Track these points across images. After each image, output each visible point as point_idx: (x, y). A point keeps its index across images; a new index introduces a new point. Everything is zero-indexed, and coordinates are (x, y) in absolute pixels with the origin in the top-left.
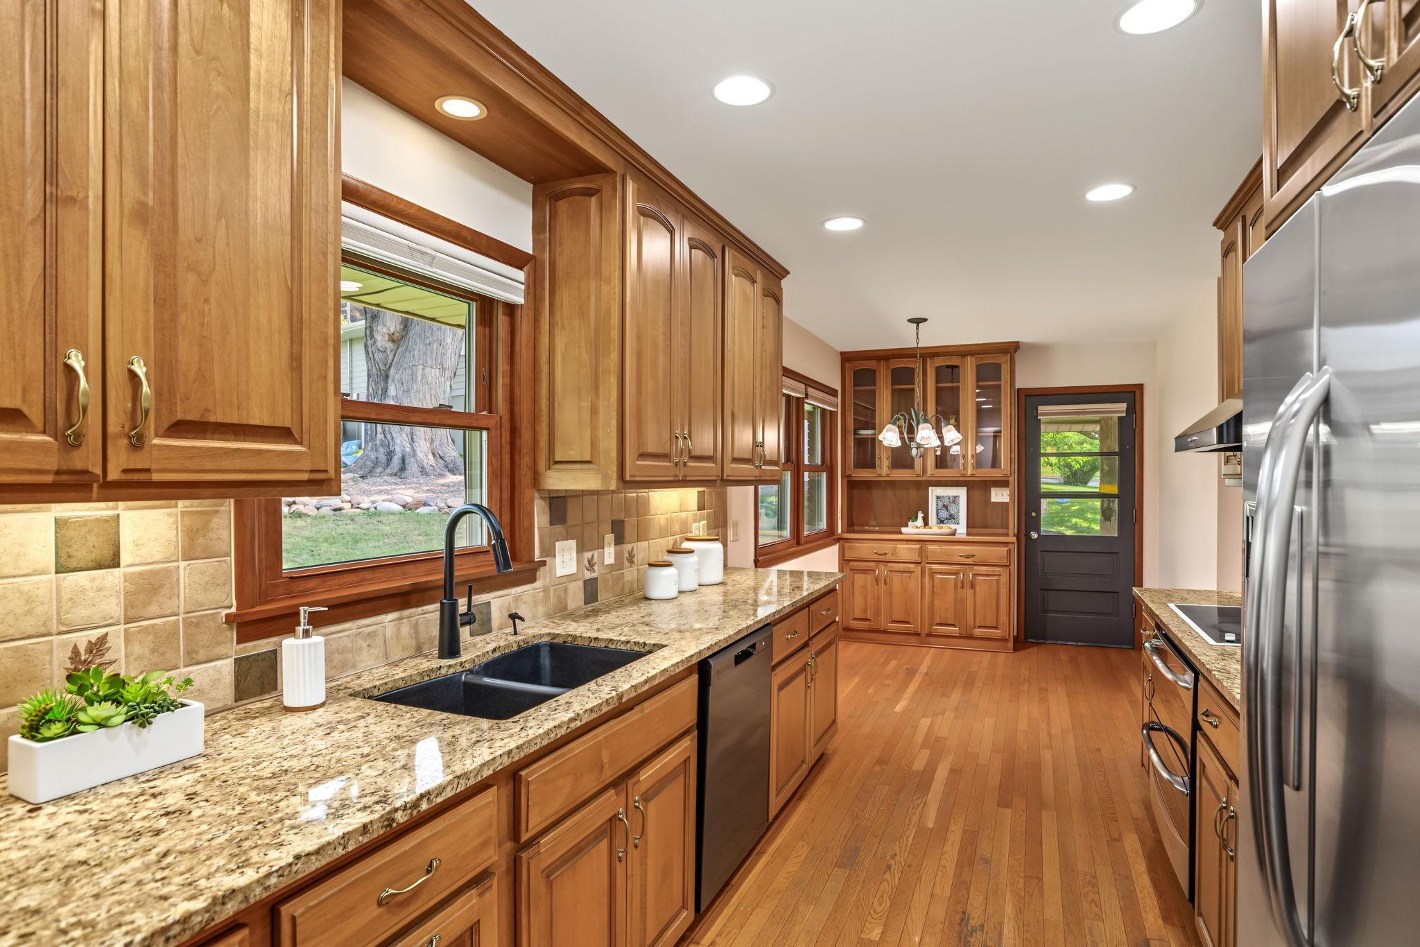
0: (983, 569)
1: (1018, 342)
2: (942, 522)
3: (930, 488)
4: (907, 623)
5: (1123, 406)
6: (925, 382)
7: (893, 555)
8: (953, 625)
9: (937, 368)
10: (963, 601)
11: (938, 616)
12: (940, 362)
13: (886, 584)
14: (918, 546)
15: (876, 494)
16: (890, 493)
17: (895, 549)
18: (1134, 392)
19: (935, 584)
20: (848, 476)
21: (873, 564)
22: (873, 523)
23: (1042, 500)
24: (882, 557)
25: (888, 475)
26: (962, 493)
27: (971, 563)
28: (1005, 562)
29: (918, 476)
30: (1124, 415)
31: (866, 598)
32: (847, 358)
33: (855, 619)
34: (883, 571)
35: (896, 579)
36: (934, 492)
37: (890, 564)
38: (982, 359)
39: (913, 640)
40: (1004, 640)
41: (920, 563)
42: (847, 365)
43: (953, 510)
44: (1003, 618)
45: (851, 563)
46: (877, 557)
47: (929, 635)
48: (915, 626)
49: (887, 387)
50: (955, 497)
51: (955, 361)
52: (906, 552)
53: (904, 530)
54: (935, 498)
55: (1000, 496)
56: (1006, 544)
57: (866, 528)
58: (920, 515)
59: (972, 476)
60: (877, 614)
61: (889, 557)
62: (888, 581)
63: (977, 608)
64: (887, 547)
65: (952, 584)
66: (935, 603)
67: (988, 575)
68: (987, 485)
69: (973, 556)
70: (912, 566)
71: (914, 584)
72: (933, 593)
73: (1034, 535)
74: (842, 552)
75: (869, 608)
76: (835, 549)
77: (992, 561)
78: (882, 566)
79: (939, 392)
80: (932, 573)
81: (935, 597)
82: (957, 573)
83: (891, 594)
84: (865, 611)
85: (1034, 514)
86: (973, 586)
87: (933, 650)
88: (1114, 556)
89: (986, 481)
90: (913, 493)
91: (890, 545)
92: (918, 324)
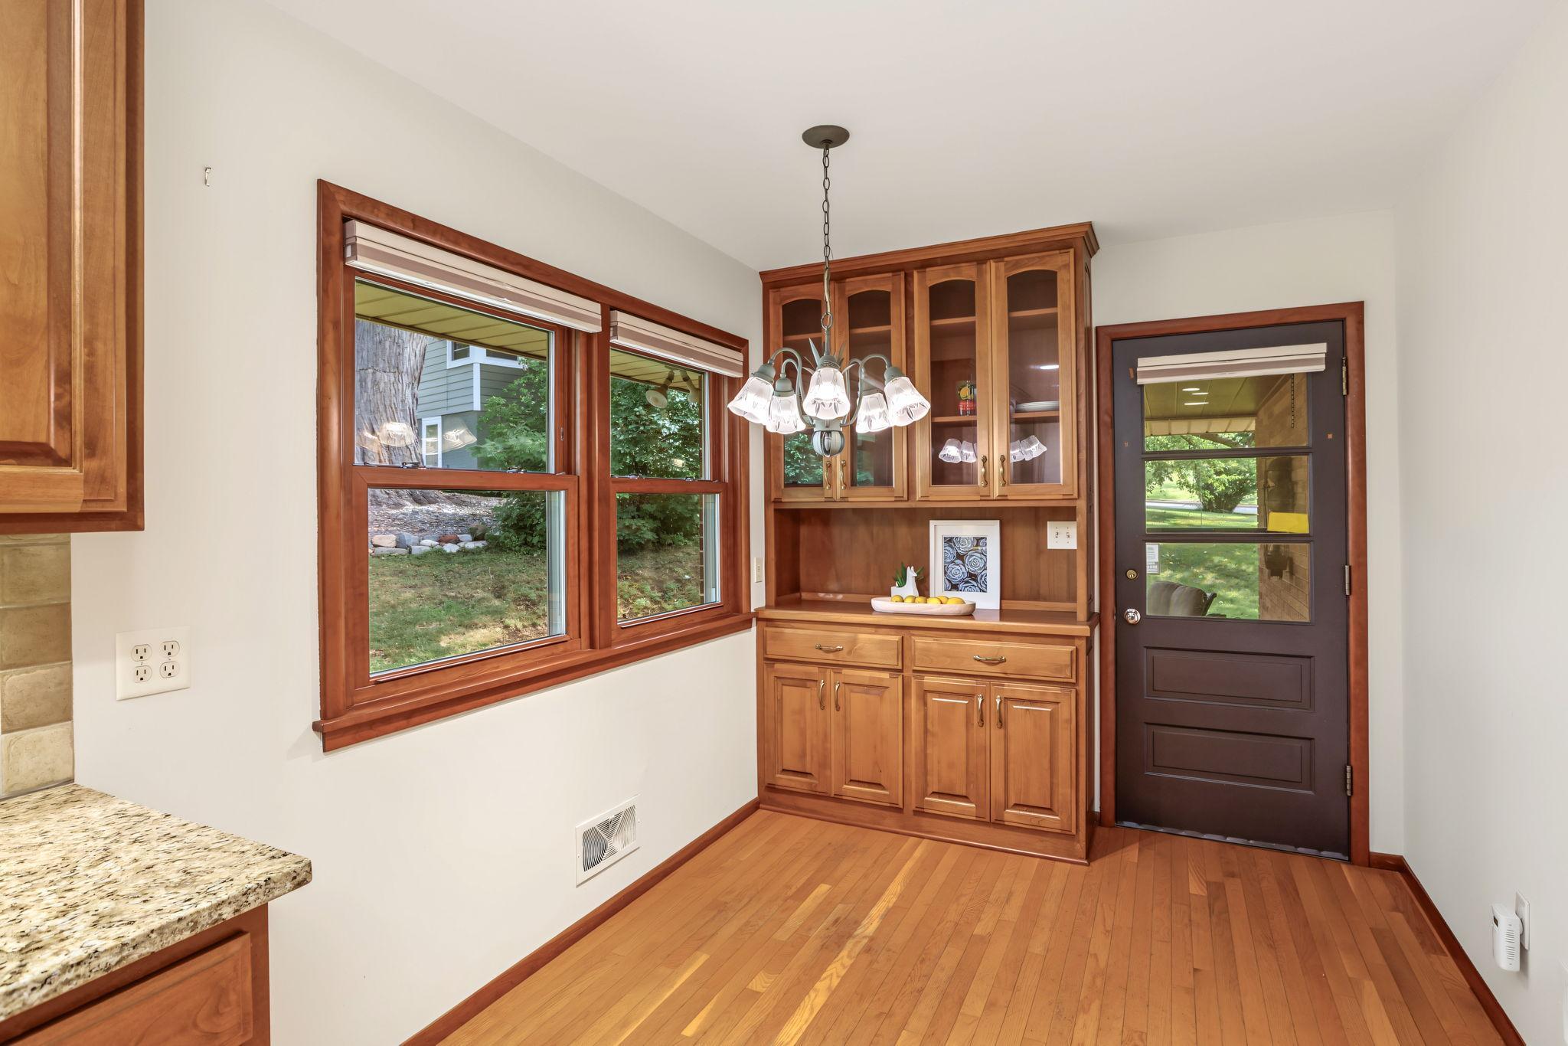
0: (1021, 689)
1: (1090, 225)
2: (955, 587)
3: (932, 523)
4: (879, 785)
5: (1321, 348)
6: (909, 318)
7: (850, 652)
8: (965, 798)
9: (932, 289)
10: (985, 750)
11: (935, 779)
12: (936, 276)
13: (838, 708)
14: (897, 638)
15: (840, 534)
16: (862, 532)
17: (854, 641)
18: (1343, 320)
19: (930, 713)
20: (777, 501)
21: (815, 669)
22: (833, 585)
23: (1148, 546)
24: (831, 656)
25: (844, 499)
26: (991, 531)
27: (997, 672)
28: (1066, 675)
29: (899, 499)
30: (1322, 368)
31: (803, 733)
32: (773, 282)
33: (784, 771)
34: (832, 681)
35: (857, 700)
36: (939, 530)
37: (845, 671)
38: (1016, 265)
39: (890, 820)
40: (1065, 835)
41: (901, 671)
42: (772, 295)
43: (973, 564)
44: (1065, 791)
45: (778, 666)
46: (821, 656)
47: (920, 812)
48: (891, 793)
49: (840, 333)
50: (978, 540)
51: (967, 273)
52: (873, 646)
53: (878, 603)
54: (940, 543)
55: (1062, 537)
56: (1069, 638)
57: (821, 595)
58: (911, 574)
59: (1003, 498)
60: (824, 764)
61: (843, 657)
62: (841, 703)
63: (1011, 766)
64: (840, 638)
65: (960, 717)
66: (929, 751)
67: (1032, 702)
68: (1040, 516)
69: (1002, 661)
70: (886, 675)
71: (889, 709)
72: (926, 731)
73: (1133, 615)
74: (762, 642)
75: (808, 752)
76: (748, 639)
77: (1041, 674)
78: (830, 673)
79: (937, 337)
80: (924, 694)
81: (930, 738)
82: (970, 695)
83: (847, 729)
84: (803, 755)
85: (1131, 574)
86: (1002, 723)
87: (925, 841)
88: (1305, 662)
89: (1037, 509)
90: (903, 531)
91: (844, 634)
92: (827, 148)
